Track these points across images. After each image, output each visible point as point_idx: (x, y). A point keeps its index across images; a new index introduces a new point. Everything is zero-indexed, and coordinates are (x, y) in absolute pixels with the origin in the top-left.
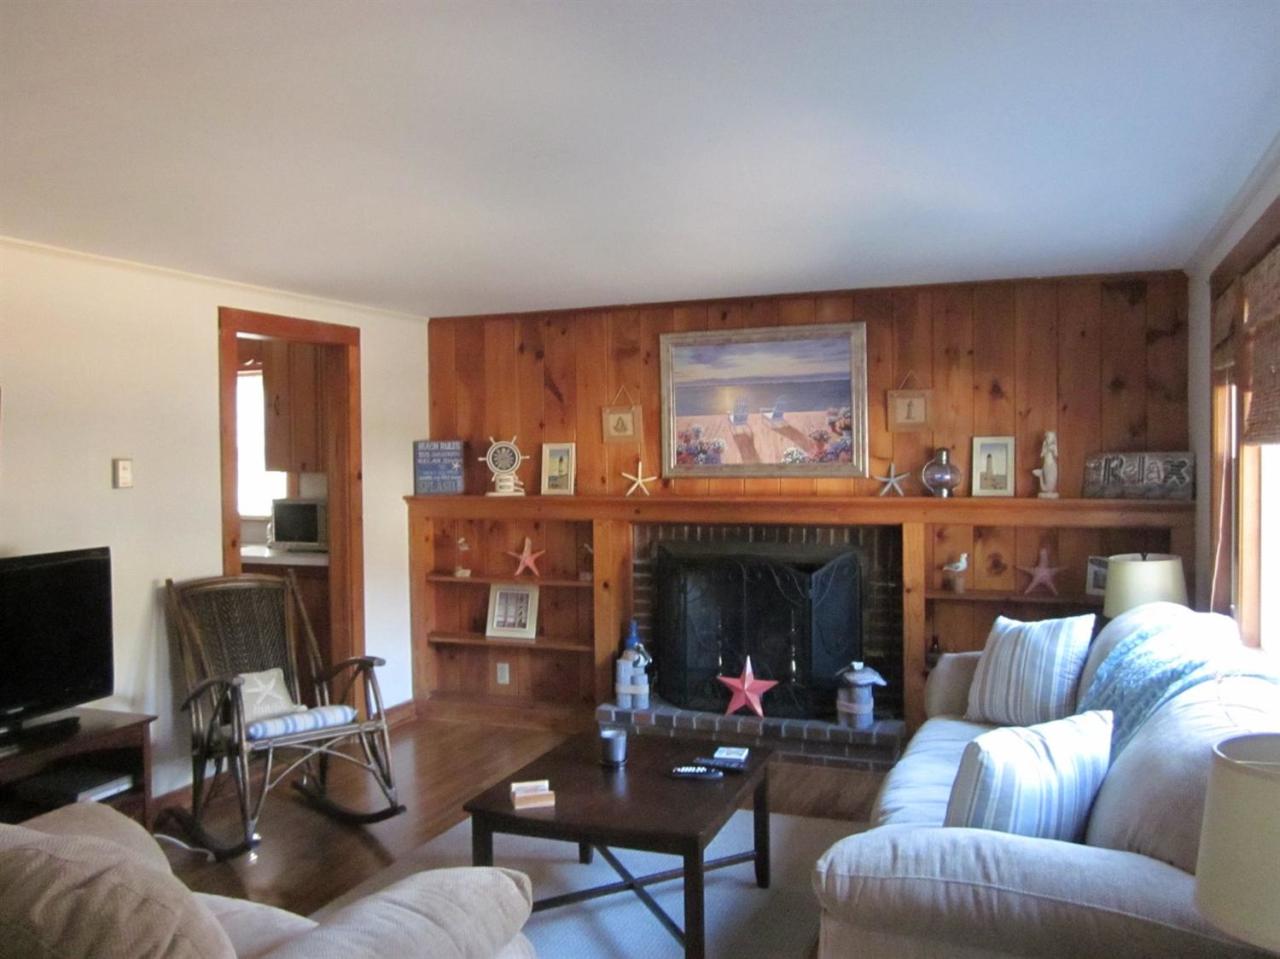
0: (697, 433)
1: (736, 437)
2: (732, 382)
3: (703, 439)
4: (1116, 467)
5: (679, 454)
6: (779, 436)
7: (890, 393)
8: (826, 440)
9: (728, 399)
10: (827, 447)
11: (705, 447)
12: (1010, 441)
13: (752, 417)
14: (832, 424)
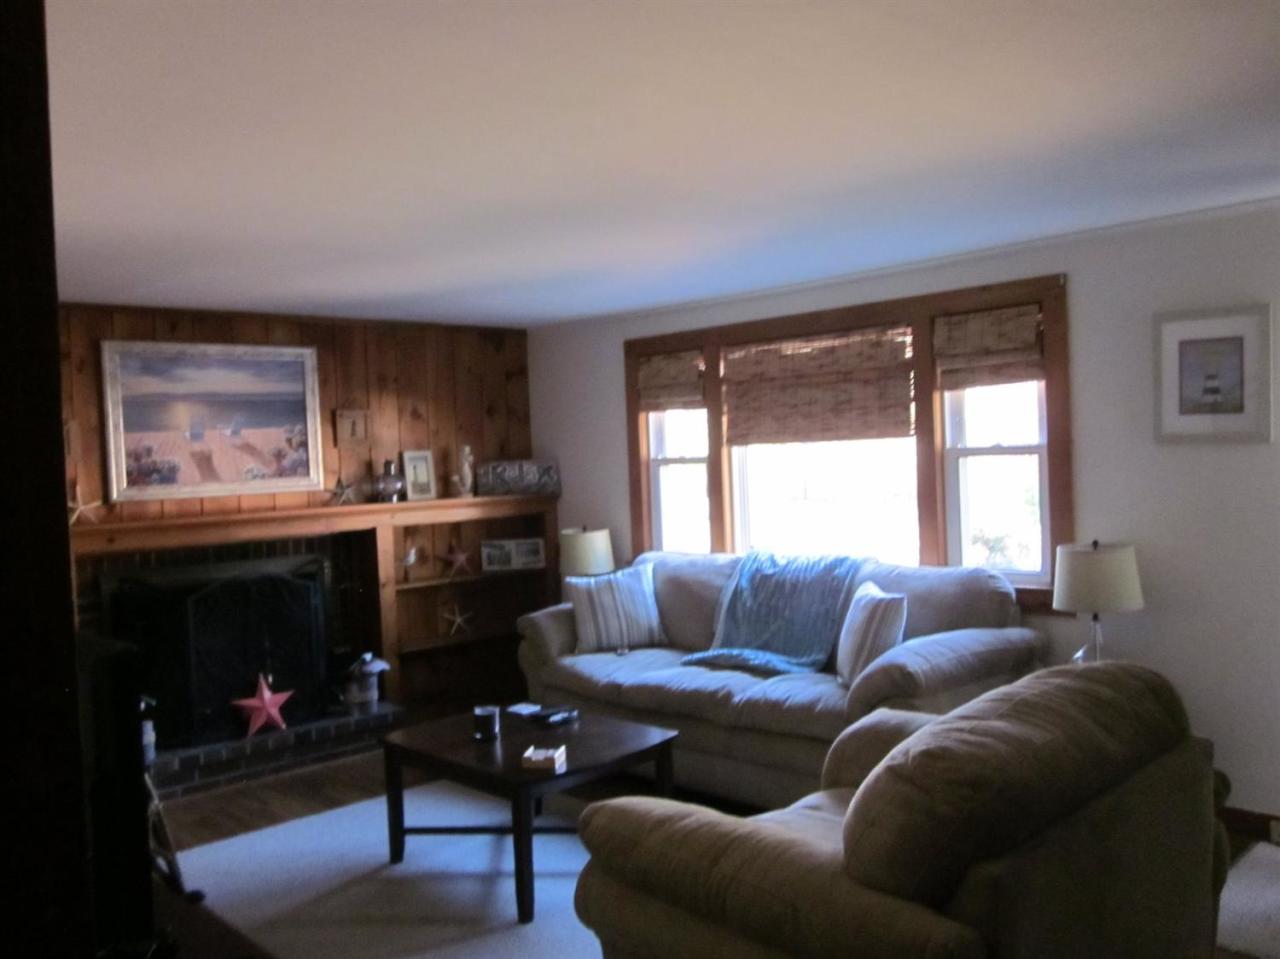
0: (149, 451)
1: (193, 455)
2: (186, 397)
3: (156, 457)
4: (501, 472)
5: (129, 474)
6: (238, 453)
7: (338, 413)
8: (284, 456)
9: (182, 415)
10: (286, 463)
11: (159, 466)
12: (429, 454)
13: (208, 434)
14: (289, 441)
